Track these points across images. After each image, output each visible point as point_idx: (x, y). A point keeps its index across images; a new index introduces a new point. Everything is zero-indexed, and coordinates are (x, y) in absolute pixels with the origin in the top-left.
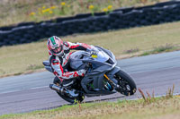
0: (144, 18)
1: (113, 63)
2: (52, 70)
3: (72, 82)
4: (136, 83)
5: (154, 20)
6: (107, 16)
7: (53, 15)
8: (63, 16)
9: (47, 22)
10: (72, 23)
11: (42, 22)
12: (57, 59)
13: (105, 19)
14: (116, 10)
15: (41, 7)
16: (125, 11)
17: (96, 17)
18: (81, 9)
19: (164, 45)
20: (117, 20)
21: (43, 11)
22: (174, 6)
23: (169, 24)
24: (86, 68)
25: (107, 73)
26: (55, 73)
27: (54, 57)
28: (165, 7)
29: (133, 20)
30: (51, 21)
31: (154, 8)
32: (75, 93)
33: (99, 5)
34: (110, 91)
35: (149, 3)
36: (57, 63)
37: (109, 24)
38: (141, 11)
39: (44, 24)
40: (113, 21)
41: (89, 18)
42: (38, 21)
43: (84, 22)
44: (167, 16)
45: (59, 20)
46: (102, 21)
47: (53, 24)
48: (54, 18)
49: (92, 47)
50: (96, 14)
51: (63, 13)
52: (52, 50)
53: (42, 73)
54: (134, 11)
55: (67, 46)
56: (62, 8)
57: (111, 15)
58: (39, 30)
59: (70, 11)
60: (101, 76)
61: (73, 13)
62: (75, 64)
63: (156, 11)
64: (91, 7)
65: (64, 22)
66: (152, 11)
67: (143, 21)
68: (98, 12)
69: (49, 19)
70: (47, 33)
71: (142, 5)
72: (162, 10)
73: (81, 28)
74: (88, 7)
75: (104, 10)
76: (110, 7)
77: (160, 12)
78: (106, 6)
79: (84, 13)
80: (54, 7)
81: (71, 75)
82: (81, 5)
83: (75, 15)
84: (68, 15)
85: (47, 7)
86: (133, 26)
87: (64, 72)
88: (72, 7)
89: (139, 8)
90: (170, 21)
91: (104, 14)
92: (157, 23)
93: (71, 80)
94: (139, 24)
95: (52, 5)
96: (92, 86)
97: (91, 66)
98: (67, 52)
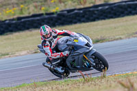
0: (83, 17)
1: (90, 46)
2: (44, 52)
3: (59, 61)
4: (108, 62)
5: (91, 18)
6: (55, 15)
7: (14, 15)
8: (22, 16)
9: (10, 20)
10: (28, 21)
11: (6, 20)
12: (48, 43)
13: (54, 17)
14: (63, 11)
15: (6, 9)
16: (69, 11)
17: (47, 16)
18: (36, 10)
19: (99, 37)
20: (63, 19)
21: (8, 12)
22: (107, 7)
23: (103, 21)
24: (69, 50)
25: (86, 54)
26: (46, 54)
27: (45, 42)
28: (100, 8)
29: (75, 19)
30: (13, 20)
31: (91, 9)
32: (62, 69)
33: (49, 7)
34: (88, 68)
35: (87, 5)
36: (48, 46)
37: (56, 22)
38: (81, 11)
39: (7, 22)
40: (60, 19)
41: (42, 17)
42: (3, 20)
43: (38, 20)
44: (102, 15)
45: (19, 19)
46: (51, 19)
47: (14, 22)
48: (15, 17)
49: (75, 34)
50: (47, 14)
51: (22, 13)
52: (44, 36)
53: (7, 59)
54: (76, 11)
55: (56, 33)
56: (21, 10)
57: (59, 15)
58: (4, 26)
59: (27, 12)
60: (81, 56)
61: (29, 13)
62: (61, 47)
63: (93, 11)
64: (43, 8)
65: (23, 20)
66: (90, 11)
67: (82, 19)
68: (48, 12)
69: (11, 18)
70: (10, 29)
71: (82, 7)
72: (97, 10)
73: (35, 25)
74: (40, 9)
75: (53, 10)
76: (57, 8)
77: (96, 12)
78: (55, 8)
79: (38, 13)
80: (15, 9)
81: (58, 55)
82: (36, 7)
83: (31, 14)
84: (26, 14)
85: (10, 9)
86: (75, 23)
87: (52, 53)
88: (28, 9)
89: (80, 9)
90: (104, 19)
91: (53, 13)
92: (94, 20)
93: (58, 59)
94: (80, 21)
95: (13, 7)
96: (75, 64)
97: (74, 48)
98: (55, 37)
